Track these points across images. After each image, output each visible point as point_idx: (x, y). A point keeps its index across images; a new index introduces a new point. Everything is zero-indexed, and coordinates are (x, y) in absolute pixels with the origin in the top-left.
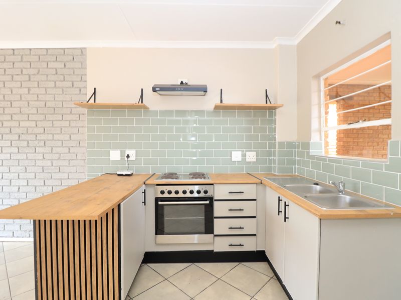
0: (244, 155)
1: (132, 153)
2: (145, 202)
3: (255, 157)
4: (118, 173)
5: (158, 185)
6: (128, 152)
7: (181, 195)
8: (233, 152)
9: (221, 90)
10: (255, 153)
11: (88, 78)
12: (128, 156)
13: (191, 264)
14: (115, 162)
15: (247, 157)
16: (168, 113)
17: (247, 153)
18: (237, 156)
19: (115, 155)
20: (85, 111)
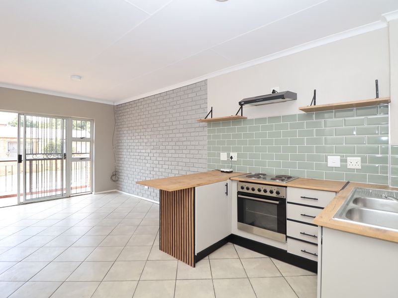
0: (344, 161)
1: (235, 155)
2: (227, 193)
3: (359, 163)
4: (222, 170)
5: (240, 181)
6: (232, 154)
7: (256, 192)
8: (328, 157)
9: (315, 91)
10: (360, 158)
11: (209, 101)
12: (231, 158)
13: (266, 256)
14: (223, 161)
15: (349, 163)
16: (263, 120)
17: (348, 158)
18: (334, 161)
19: (224, 156)
20: (205, 124)
